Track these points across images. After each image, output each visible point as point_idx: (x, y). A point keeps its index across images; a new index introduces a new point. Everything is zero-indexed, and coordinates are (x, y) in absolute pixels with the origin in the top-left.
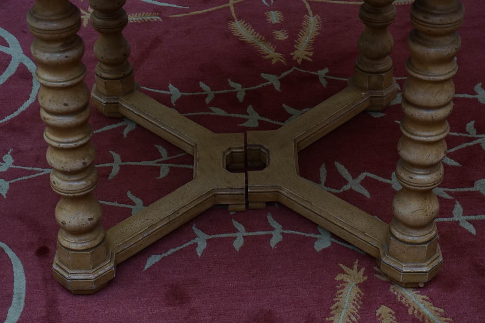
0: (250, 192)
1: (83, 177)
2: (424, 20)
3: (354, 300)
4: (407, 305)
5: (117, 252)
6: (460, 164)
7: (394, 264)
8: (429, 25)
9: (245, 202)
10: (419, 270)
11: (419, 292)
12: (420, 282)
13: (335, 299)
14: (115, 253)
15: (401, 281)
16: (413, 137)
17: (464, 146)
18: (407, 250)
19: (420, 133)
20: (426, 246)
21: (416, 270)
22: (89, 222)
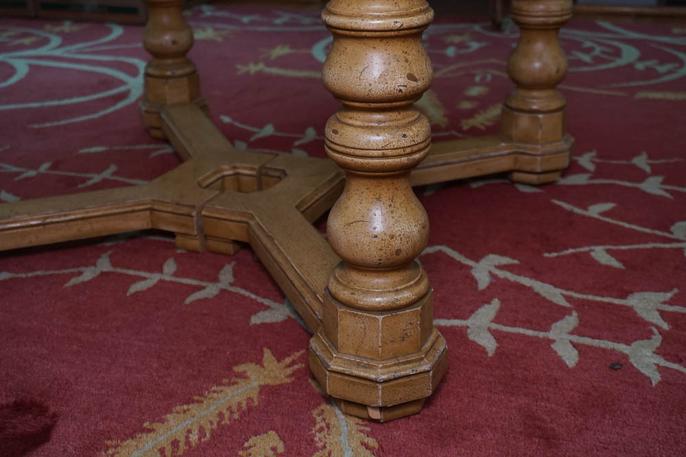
0: (205, 216)
3: (229, 408)
4: (320, 445)
6: (624, 265)
7: (323, 350)
9: (196, 233)
10: (362, 374)
11: (368, 429)
13: (196, 398)
17: (650, 246)
18: (341, 319)
20: (380, 317)
21: (356, 372)
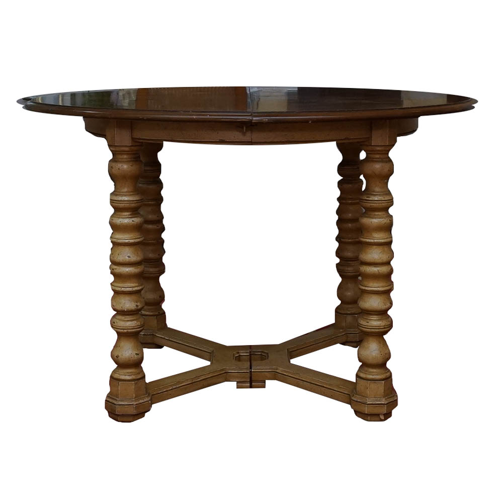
0: (253, 372)
1: (135, 318)
2: (367, 199)
5: (153, 394)
8: (370, 202)
9: (249, 380)
10: (379, 403)
12: (381, 414)
14: (151, 394)
15: (366, 413)
16: (366, 288)
18: (369, 385)
19: (371, 284)
20: (383, 382)
22: (136, 356)
